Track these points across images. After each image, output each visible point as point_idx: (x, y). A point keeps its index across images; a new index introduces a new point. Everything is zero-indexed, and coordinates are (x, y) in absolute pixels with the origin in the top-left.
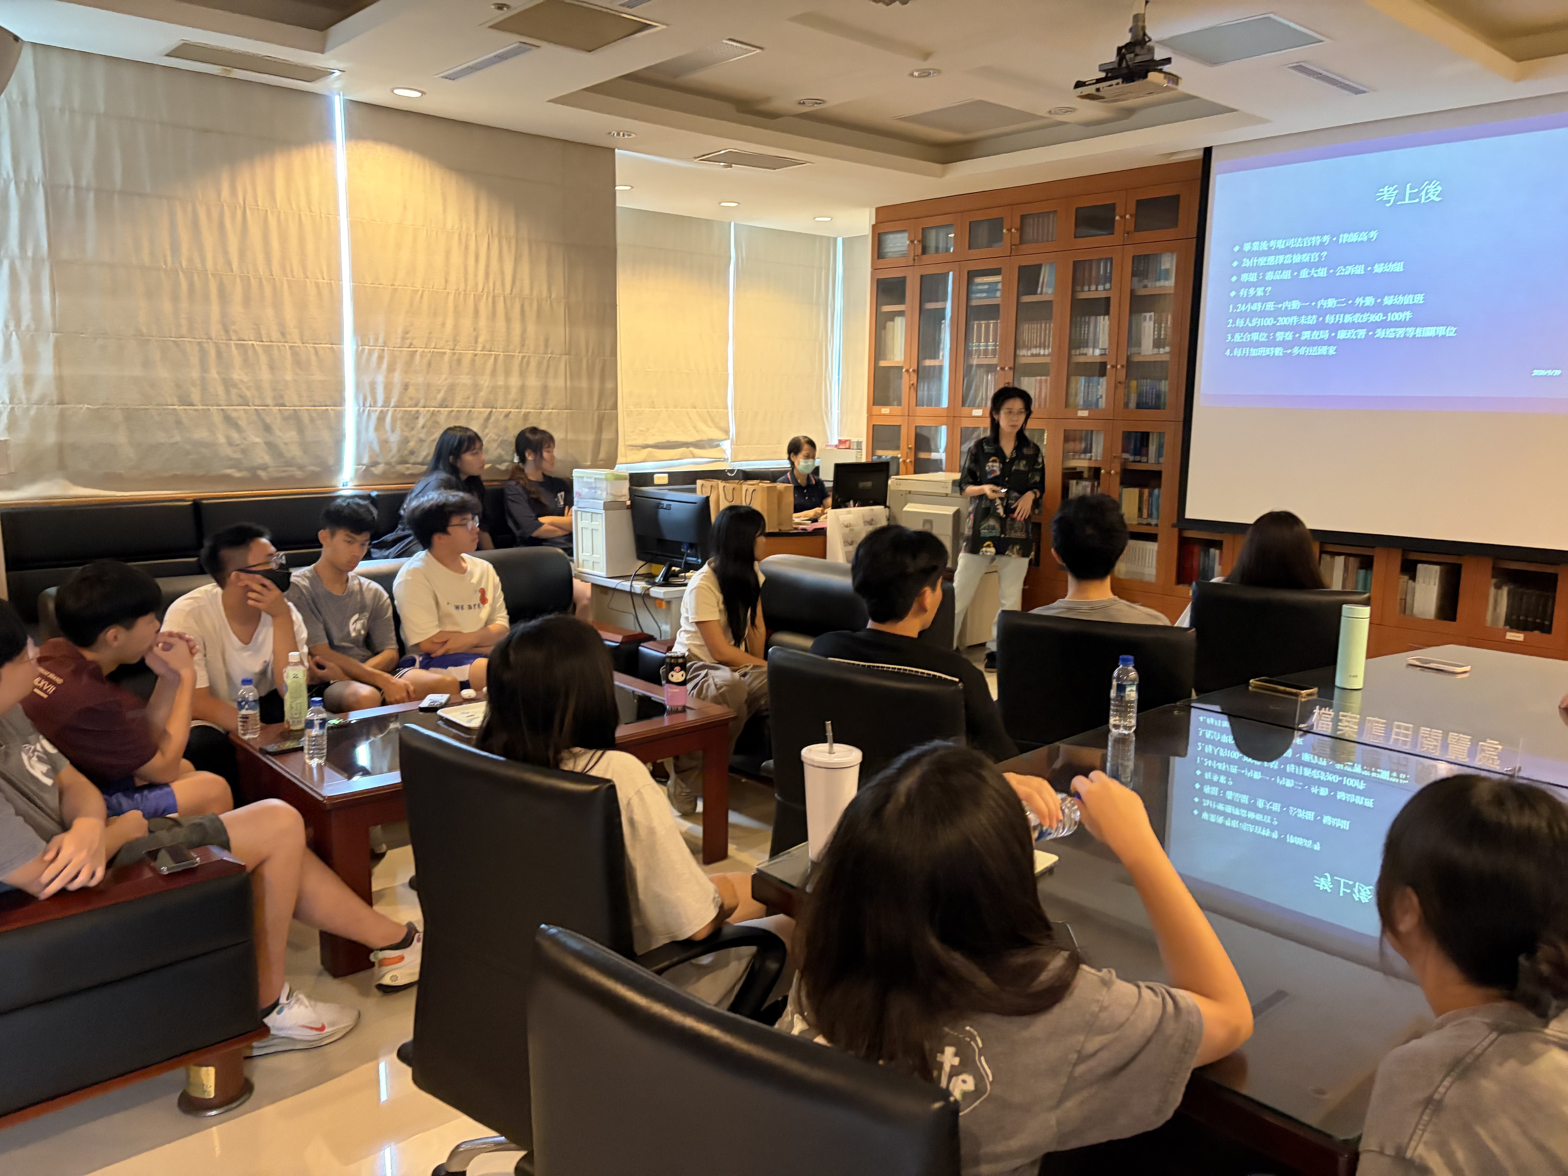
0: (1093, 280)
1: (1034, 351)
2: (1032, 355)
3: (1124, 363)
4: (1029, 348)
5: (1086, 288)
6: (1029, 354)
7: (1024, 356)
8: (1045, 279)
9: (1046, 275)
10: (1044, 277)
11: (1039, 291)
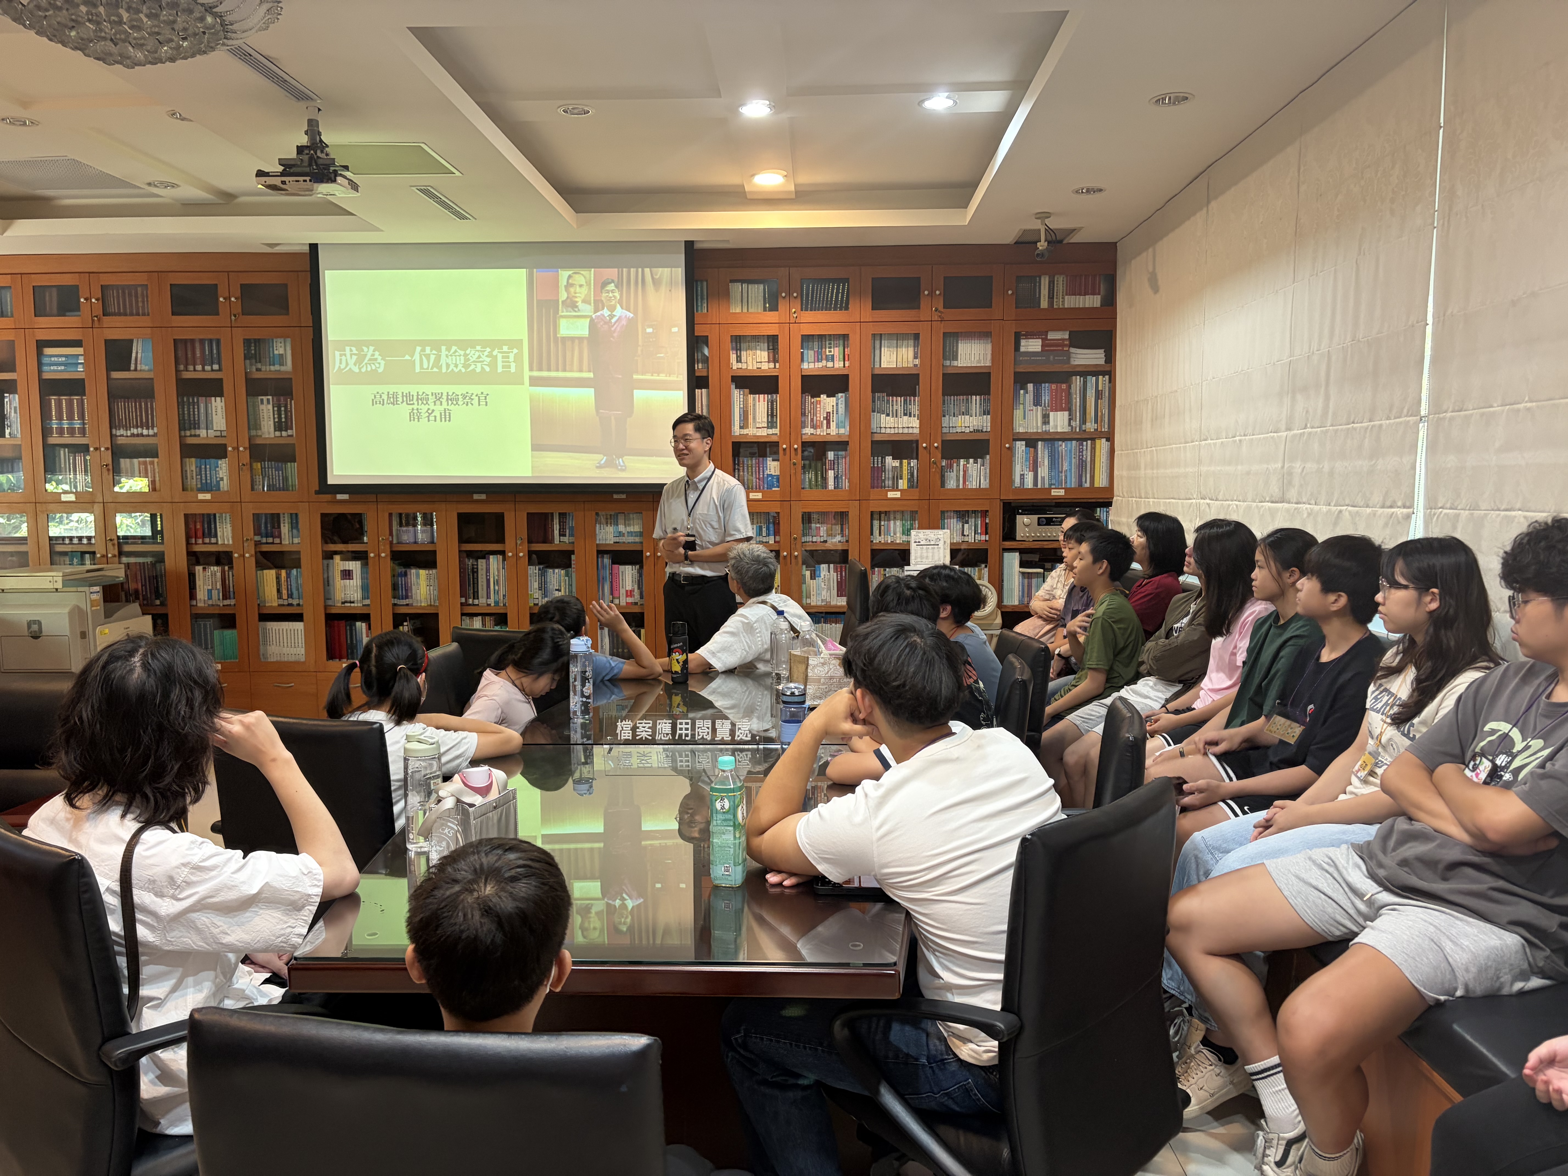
0: (198, 361)
1: (135, 431)
2: (133, 435)
3: (247, 445)
4: (126, 428)
5: (191, 368)
6: (129, 434)
7: (122, 436)
8: (139, 356)
9: (140, 352)
10: (137, 353)
11: (133, 367)
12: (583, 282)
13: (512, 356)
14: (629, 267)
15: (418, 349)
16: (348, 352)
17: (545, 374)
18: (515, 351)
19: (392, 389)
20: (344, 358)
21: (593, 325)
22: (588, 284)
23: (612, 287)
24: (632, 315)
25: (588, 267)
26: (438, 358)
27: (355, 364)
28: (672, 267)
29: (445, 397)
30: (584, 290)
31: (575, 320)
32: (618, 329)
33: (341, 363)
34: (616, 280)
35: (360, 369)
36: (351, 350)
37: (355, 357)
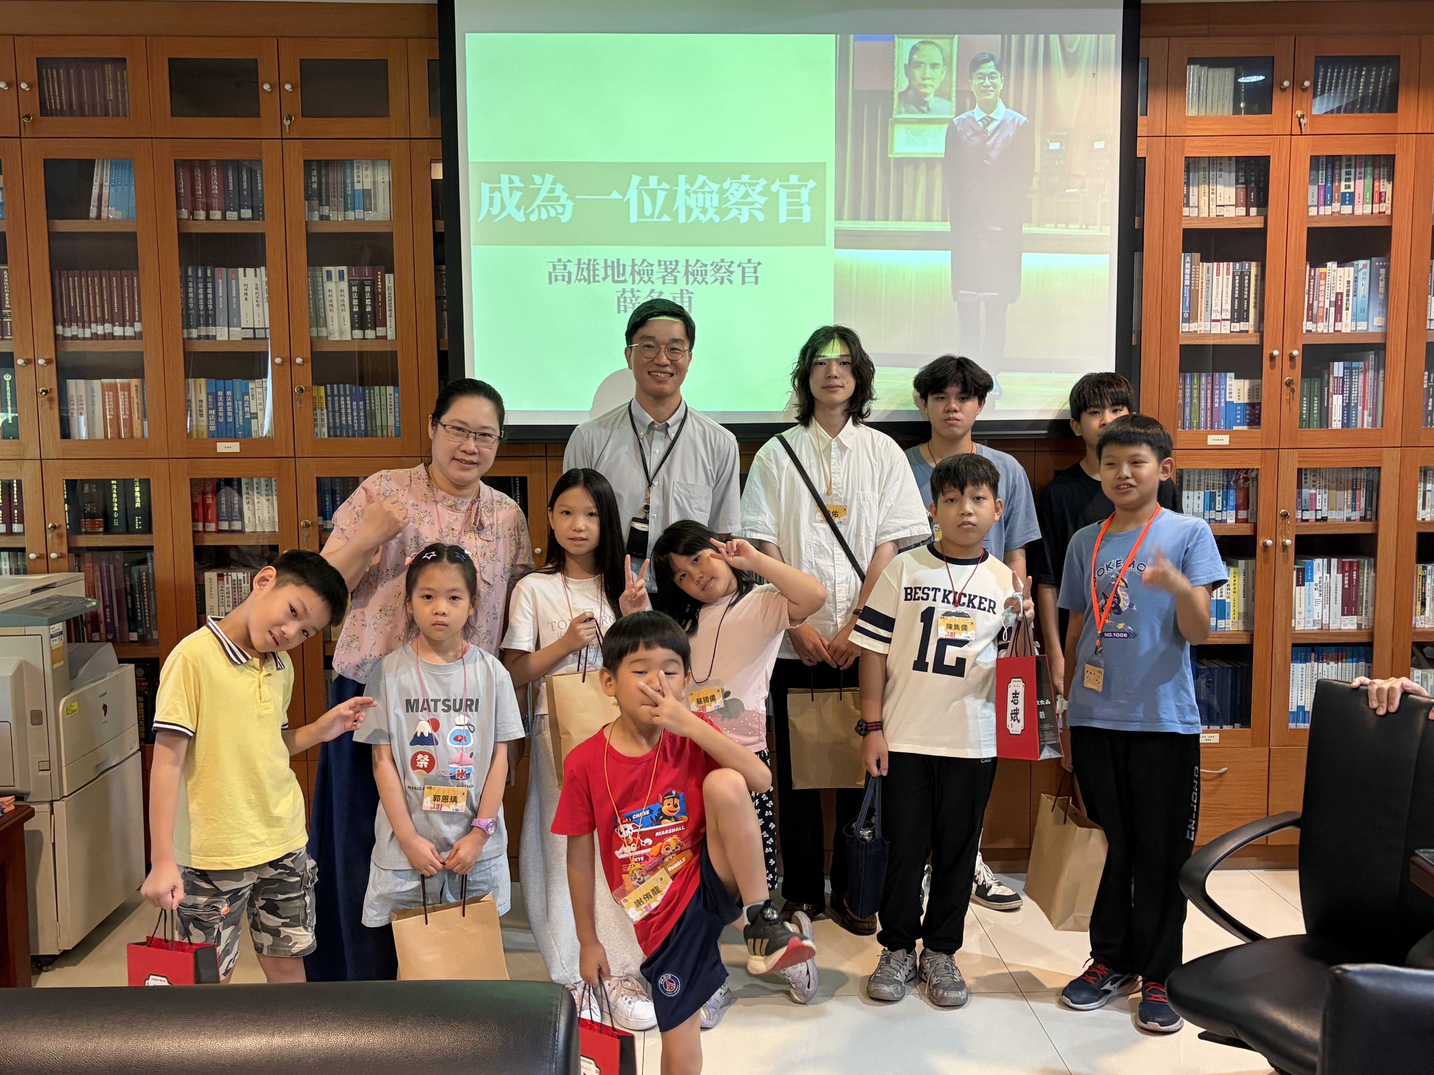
0: (215, 202)
1: (100, 330)
2: (95, 336)
3: (306, 354)
4: (84, 324)
5: (201, 215)
6: (88, 334)
7: (74, 338)
8: (106, 191)
9: (106, 184)
10: (101, 186)
11: (93, 213)
12: (938, 58)
13: (805, 193)
14: (1022, 33)
15: (636, 180)
16: (505, 184)
17: (863, 225)
18: (812, 184)
19: (587, 252)
20: (497, 195)
21: (953, 138)
22: (947, 62)
23: (990, 67)
24: (1024, 119)
25: (948, 31)
26: (671, 197)
27: (518, 208)
28: (1097, 32)
29: (681, 268)
30: (939, 74)
31: (922, 126)
32: (999, 144)
33: (491, 204)
34: (998, 55)
35: (527, 216)
36: (511, 181)
37: (517, 195)
